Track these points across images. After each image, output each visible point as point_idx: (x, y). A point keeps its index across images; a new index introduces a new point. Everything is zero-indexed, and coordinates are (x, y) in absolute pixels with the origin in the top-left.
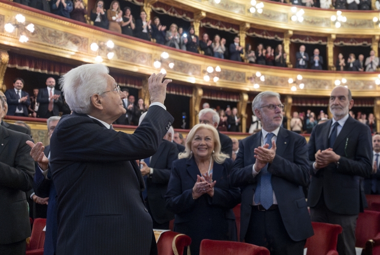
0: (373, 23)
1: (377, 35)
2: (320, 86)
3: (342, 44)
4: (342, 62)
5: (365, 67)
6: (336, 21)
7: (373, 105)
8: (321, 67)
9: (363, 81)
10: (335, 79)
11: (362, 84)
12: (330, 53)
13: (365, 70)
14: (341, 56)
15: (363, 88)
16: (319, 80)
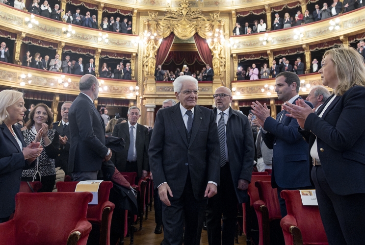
0: (61, 32)
1: (63, 42)
2: (4, 77)
3: (30, 43)
4: (29, 59)
5: (49, 67)
6: (29, 22)
7: (52, 101)
8: (7, 60)
9: (46, 78)
10: (21, 73)
11: (45, 81)
12: (18, 49)
13: (48, 69)
14: (28, 53)
15: (46, 84)
16: (5, 71)
